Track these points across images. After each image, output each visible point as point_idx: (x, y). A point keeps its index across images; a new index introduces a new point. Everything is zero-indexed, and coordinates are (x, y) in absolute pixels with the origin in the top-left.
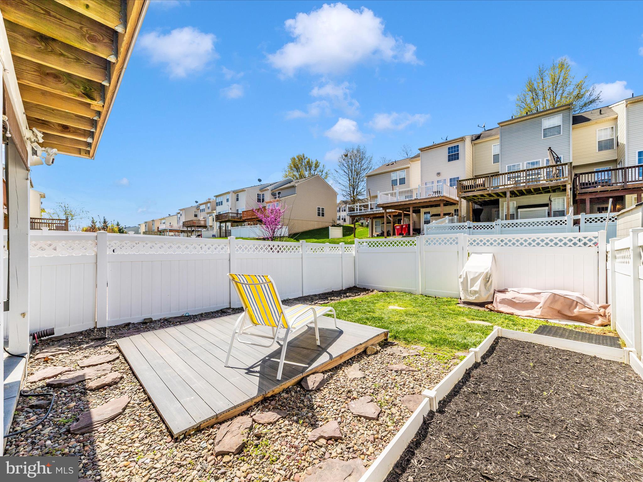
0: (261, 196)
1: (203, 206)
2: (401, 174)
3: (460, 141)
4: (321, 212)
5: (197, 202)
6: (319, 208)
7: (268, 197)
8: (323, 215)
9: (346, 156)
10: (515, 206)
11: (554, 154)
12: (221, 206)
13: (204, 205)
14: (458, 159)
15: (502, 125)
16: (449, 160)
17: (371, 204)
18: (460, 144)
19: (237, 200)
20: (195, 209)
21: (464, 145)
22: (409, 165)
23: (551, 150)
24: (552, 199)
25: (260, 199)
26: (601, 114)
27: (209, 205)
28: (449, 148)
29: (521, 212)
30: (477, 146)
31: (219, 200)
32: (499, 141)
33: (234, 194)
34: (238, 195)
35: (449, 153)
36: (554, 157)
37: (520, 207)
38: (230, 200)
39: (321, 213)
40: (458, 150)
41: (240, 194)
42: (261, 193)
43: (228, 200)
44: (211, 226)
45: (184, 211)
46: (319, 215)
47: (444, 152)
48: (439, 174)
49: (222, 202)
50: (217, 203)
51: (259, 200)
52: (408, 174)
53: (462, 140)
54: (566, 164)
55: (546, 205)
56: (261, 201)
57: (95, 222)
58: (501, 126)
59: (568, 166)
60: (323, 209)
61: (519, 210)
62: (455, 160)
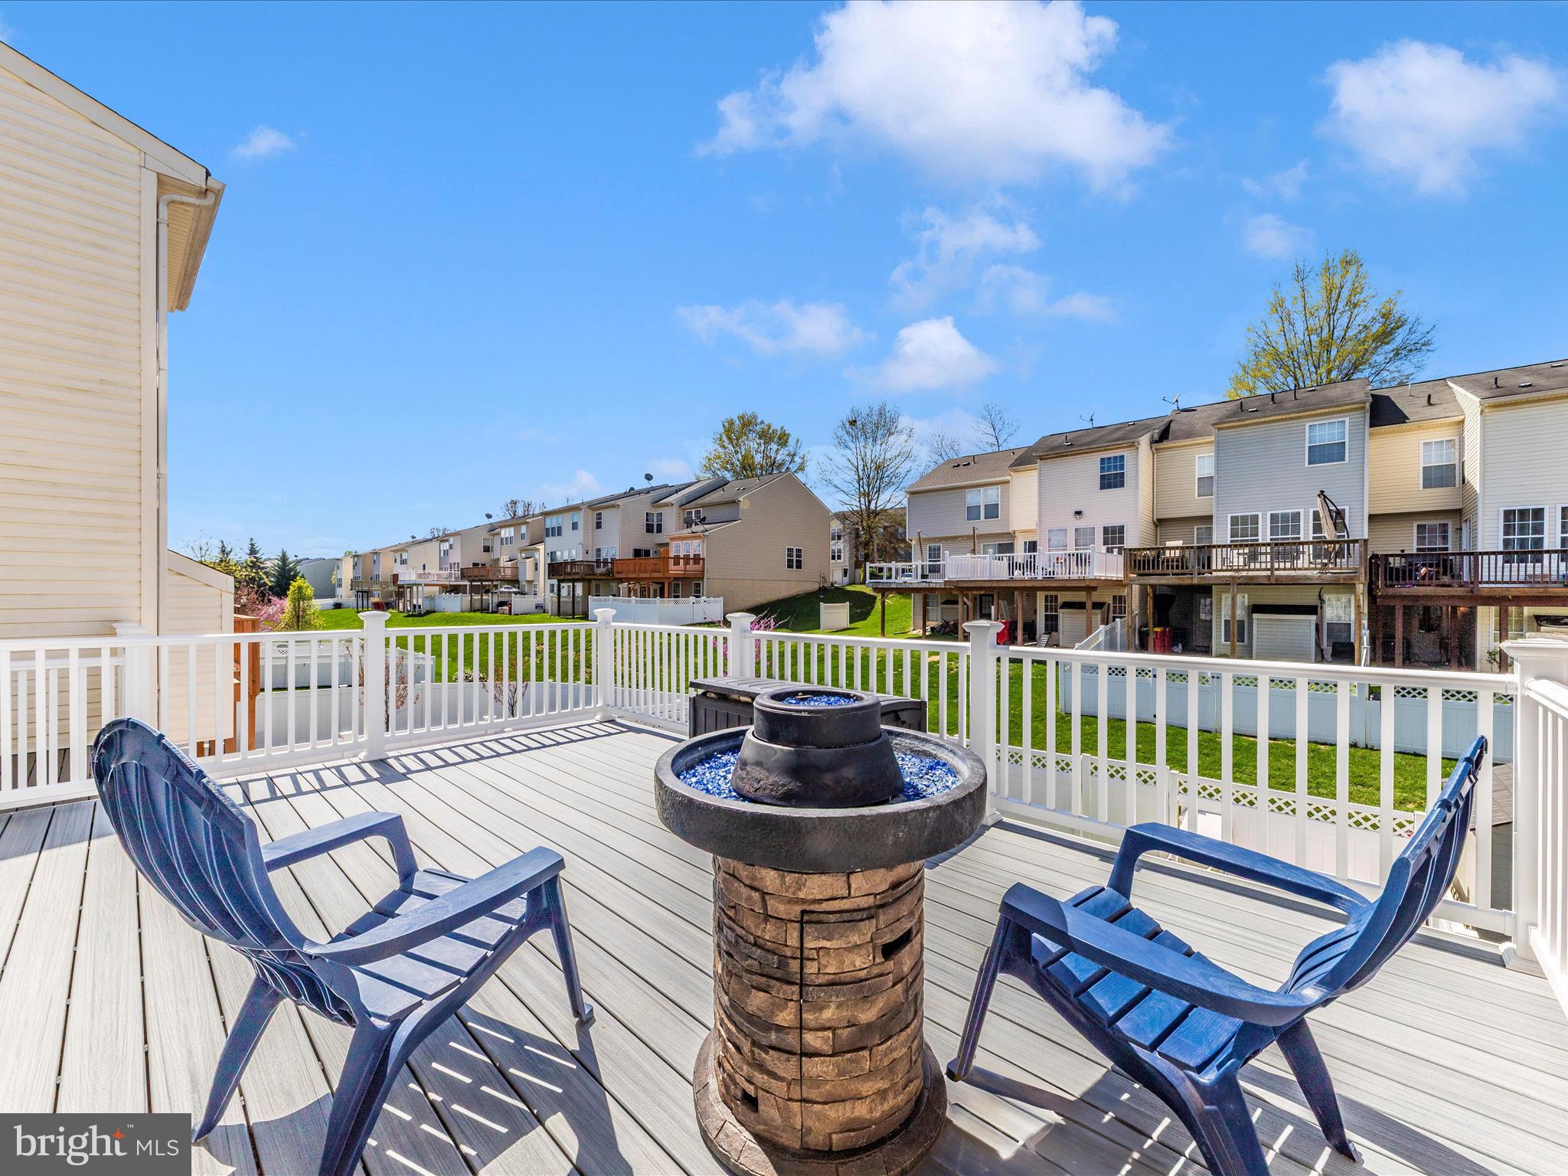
0: (655, 518)
1: (507, 530)
2: (991, 495)
3: (1128, 447)
4: (795, 558)
5: (489, 516)
6: (790, 550)
7: (671, 520)
8: (799, 566)
9: (853, 423)
10: (1246, 604)
11: (1330, 504)
12: (556, 538)
13: (512, 529)
14: (1122, 485)
15: (1221, 426)
16: (1102, 487)
17: (923, 566)
18: (1127, 454)
19: (599, 525)
20: (484, 534)
21: (1137, 458)
22: (1009, 478)
23: (1325, 497)
24: (1326, 597)
25: (653, 527)
26: (1430, 404)
27: (524, 529)
28: (1102, 460)
29: (1258, 619)
30: (1163, 454)
31: (551, 522)
32: (1212, 447)
33: (590, 511)
34: (600, 514)
35: (1102, 469)
36: (1330, 510)
37: (1257, 609)
38: (581, 526)
39: (795, 561)
40: (1122, 467)
41: (605, 514)
42: (656, 512)
43: (575, 526)
44: (530, 582)
45: (459, 537)
46: (790, 566)
47: (1089, 467)
48: (1078, 513)
49: (559, 528)
50: (547, 529)
51: (649, 529)
52: (1006, 497)
53: (1131, 446)
54: (1356, 541)
55: (1312, 610)
56: (655, 530)
57: (228, 550)
58: (1219, 429)
59: (1360, 546)
60: (799, 551)
61: (1255, 616)
62: (1115, 486)
